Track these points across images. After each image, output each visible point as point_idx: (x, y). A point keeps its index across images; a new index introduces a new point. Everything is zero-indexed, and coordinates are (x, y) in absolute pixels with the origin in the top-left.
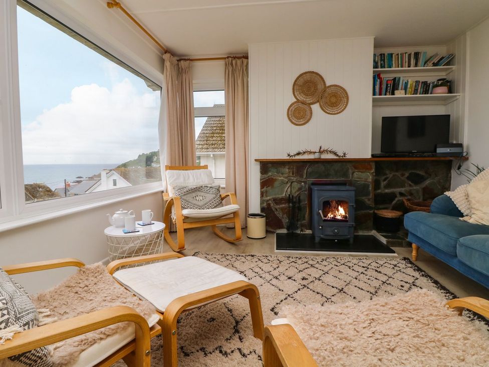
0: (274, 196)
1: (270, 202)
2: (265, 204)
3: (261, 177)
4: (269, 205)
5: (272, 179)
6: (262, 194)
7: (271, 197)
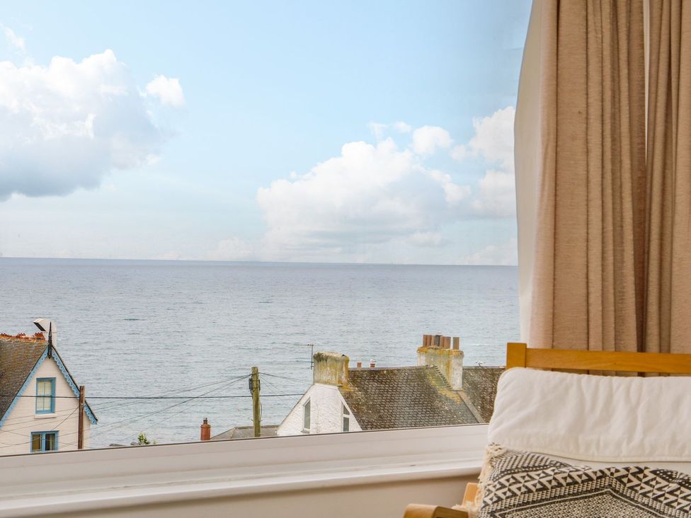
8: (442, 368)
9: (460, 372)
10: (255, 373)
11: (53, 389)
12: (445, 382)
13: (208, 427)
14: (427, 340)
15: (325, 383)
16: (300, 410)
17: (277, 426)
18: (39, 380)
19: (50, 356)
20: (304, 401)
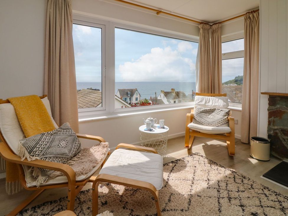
0: (282, 127)
1: (278, 131)
2: (272, 132)
3: (269, 107)
4: (277, 133)
5: (280, 111)
6: (269, 123)
7: (279, 127)
13: (151, 97)
15: (162, 93)
16: (160, 96)
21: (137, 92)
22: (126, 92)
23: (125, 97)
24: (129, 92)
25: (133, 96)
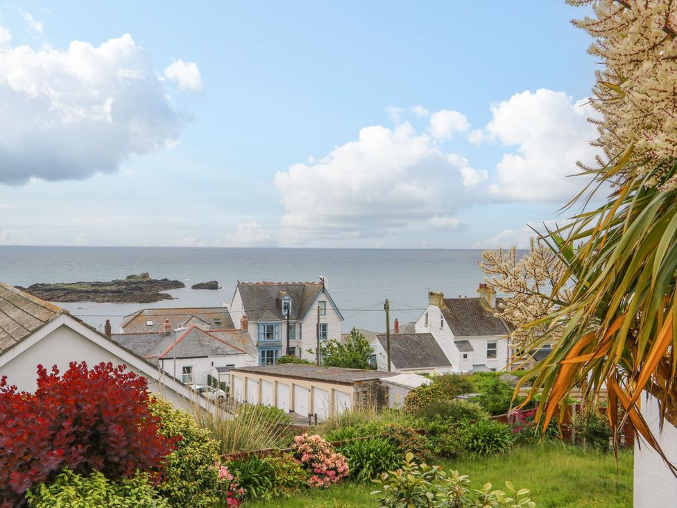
8: (487, 298)
9: (495, 300)
10: (387, 302)
11: (325, 304)
12: (487, 304)
13: (397, 322)
14: (481, 286)
15: (434, 305)
16: (424, 316)
17: (415, 323)
18: (319, 302)
19: (323, 292)
20: (425, 313)
21: (322, 297)
22: (274, 295)
23: (269, 318)
24: (286, 299)
25: (305, 315)
